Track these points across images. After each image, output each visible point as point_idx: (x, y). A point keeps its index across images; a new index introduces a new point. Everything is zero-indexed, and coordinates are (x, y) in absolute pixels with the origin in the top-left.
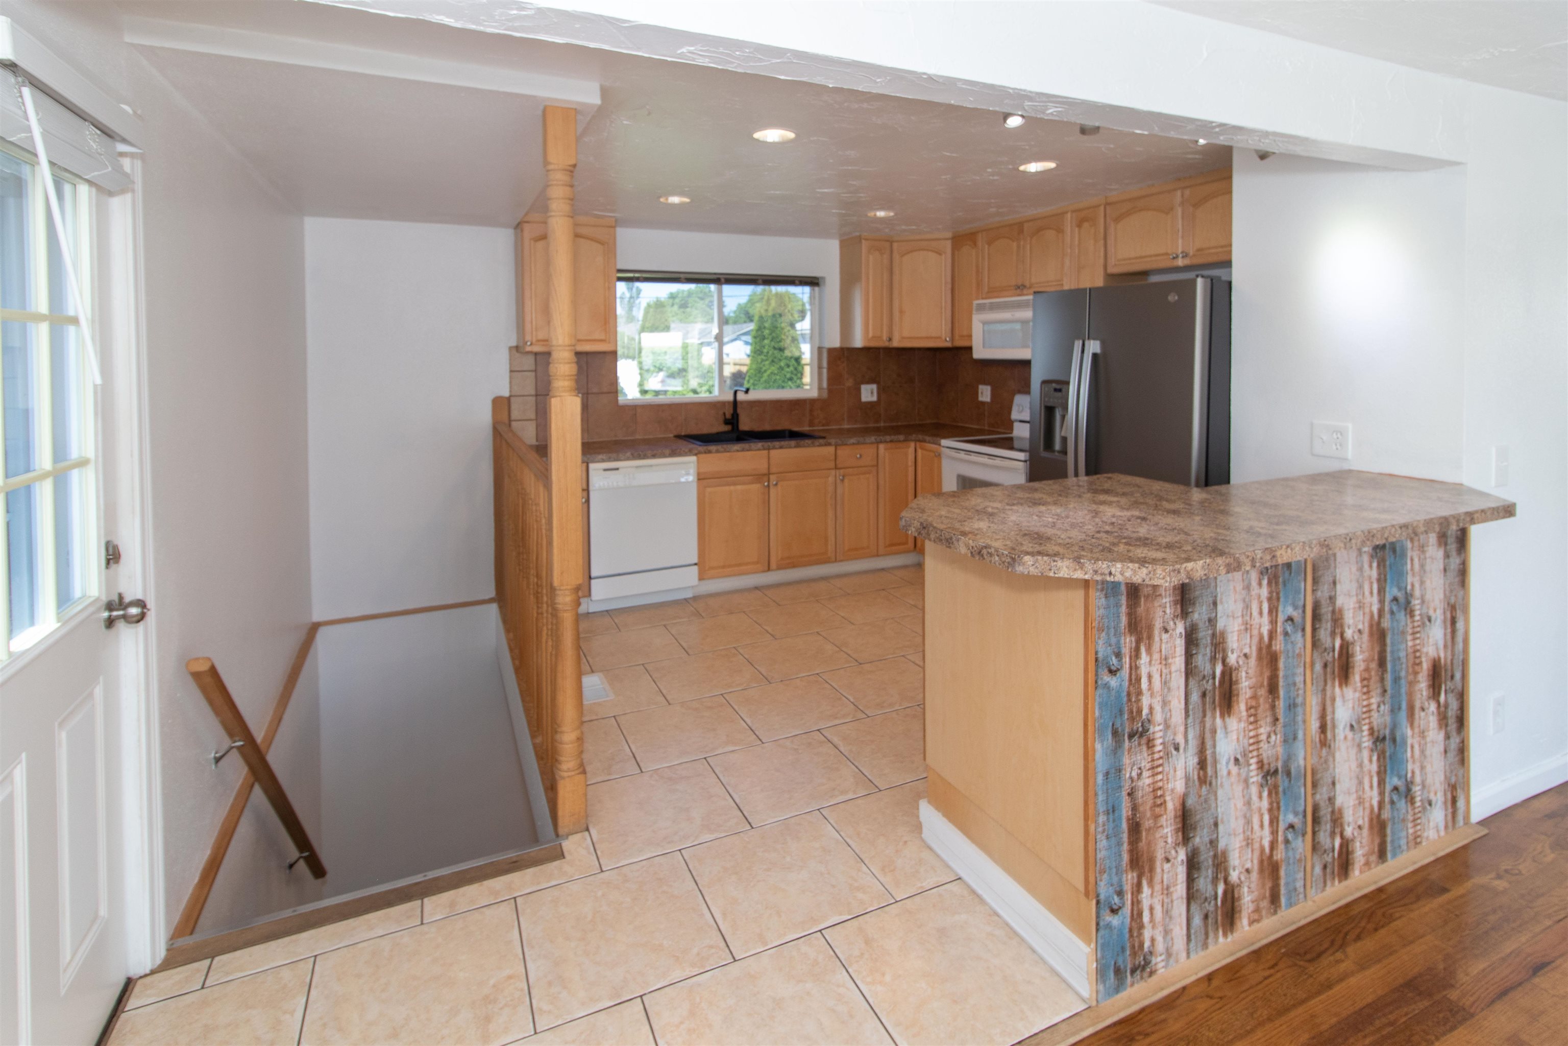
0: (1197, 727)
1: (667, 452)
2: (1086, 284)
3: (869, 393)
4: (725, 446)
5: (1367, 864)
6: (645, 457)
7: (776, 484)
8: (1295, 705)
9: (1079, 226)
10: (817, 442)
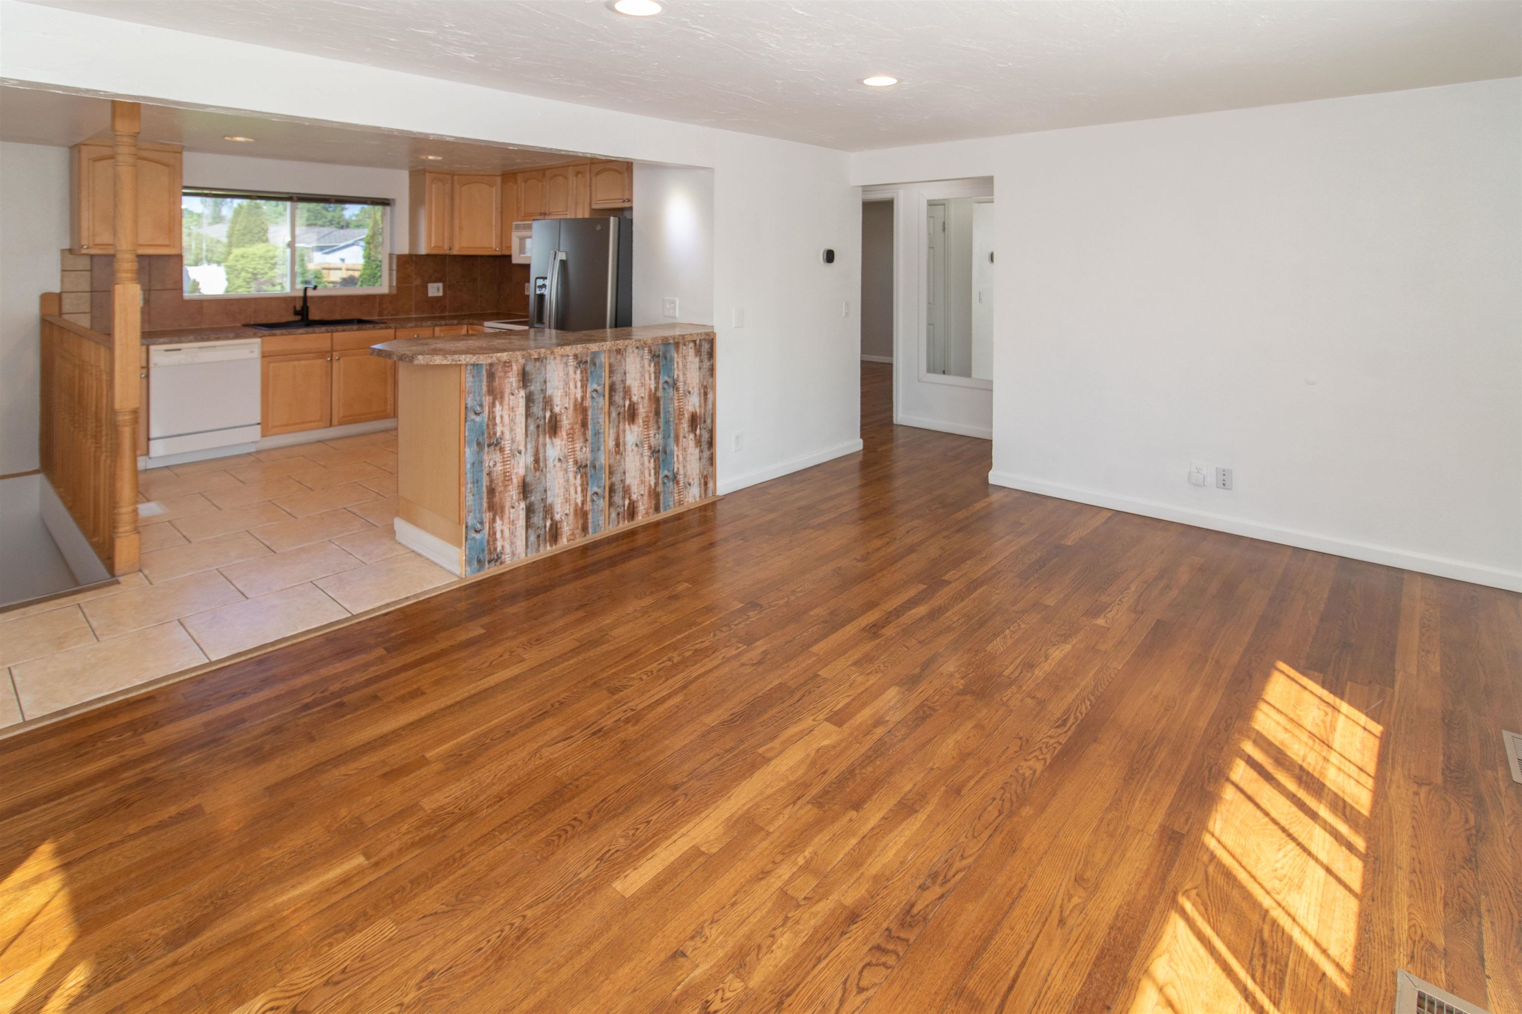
0: (534, 443)
1: (231, 335)
2: (580, 216)
3: (435, 290)
4: (289, 330)
5: (647, 513)
6: (208, 340)
7: (339, 359)
8: (599, 433)
9: (577, 176)
10: (378, 326)
